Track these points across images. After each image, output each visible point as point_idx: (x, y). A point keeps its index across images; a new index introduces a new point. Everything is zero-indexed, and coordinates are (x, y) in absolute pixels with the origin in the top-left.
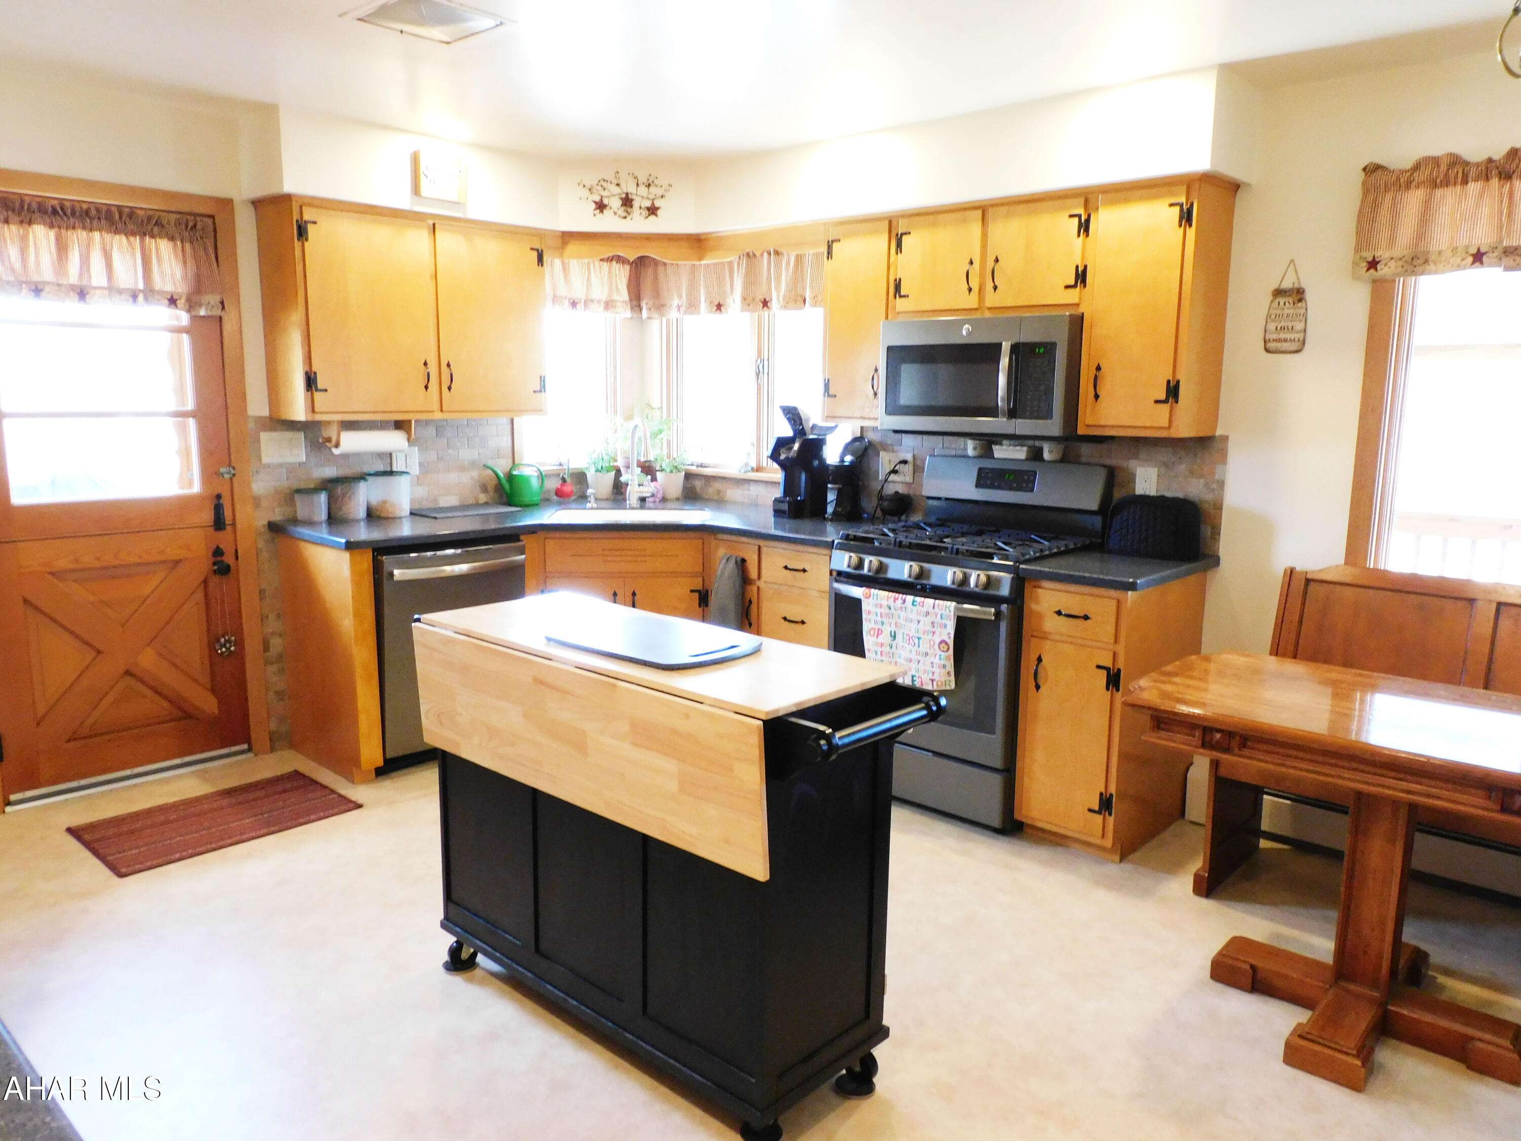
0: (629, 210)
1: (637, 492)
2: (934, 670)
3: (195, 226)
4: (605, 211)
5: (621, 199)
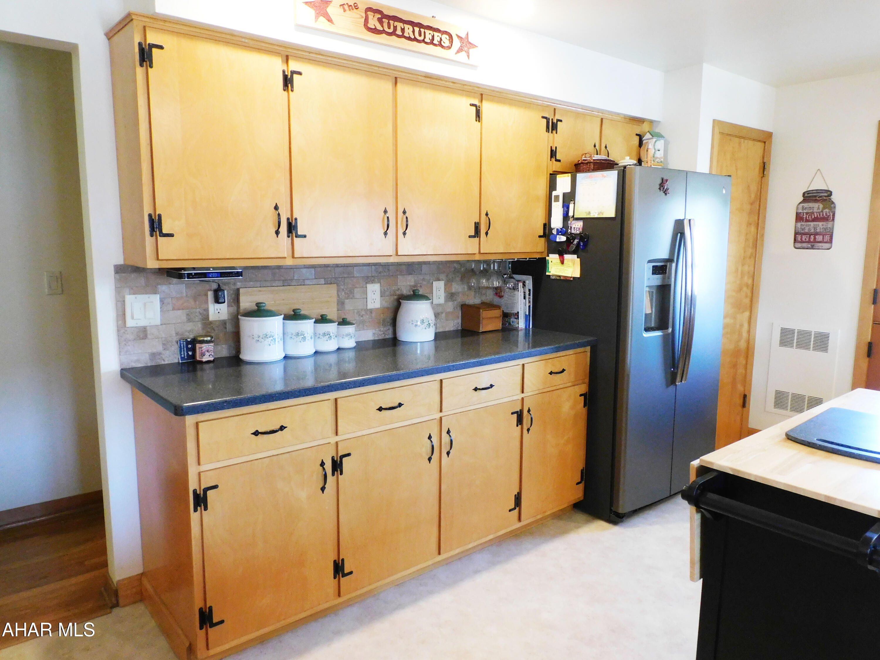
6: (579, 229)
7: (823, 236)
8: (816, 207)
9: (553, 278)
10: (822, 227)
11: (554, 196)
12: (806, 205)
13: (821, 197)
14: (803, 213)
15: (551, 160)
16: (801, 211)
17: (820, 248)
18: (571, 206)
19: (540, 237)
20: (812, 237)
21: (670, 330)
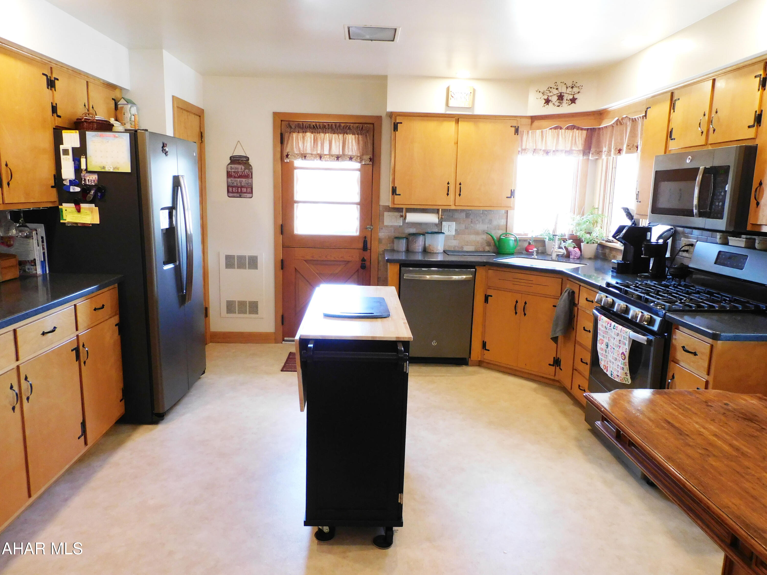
0: (561, 102)
1: (556, 252)
2: (618, 369)
3: (362, 128)
4: (549, 104)
5: (557, 96)
6: (94, 181)
7: (247, 189)
8: (240, 168)
9: (69, 225)
10: (245, 182)
11: (62, 149)
12: (233, 166)
13: (242, 161)
14: (232, 172)
15: (53, 115)
16: (231, 170)
17: (245, 197)
18: (83, 160)
19: (52, 187)
20: (239, 189)
21: (177, 263)
